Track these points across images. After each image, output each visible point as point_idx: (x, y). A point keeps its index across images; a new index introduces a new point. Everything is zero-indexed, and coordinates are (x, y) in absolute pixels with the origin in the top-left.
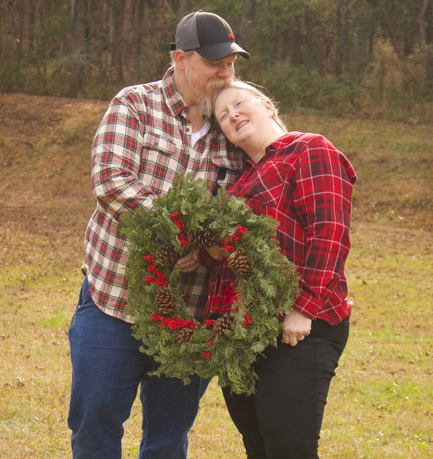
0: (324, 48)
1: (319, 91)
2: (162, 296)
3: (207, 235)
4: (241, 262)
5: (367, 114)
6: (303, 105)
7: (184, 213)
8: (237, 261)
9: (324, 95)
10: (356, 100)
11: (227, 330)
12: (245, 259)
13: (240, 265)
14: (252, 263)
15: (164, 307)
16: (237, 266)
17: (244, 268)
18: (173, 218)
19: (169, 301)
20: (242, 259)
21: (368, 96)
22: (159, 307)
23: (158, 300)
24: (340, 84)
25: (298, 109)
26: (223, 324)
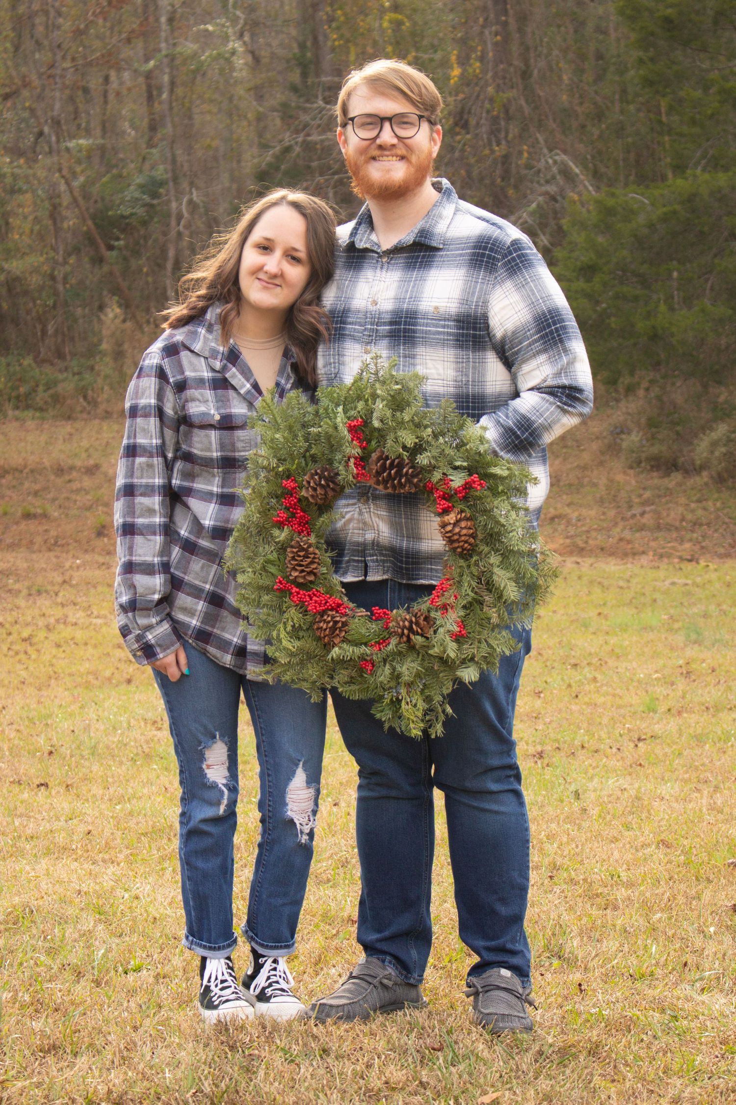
0: (39, 327)
1: (37, 386)
2: (302, 554)
3: (407, 471)
4: (464, 532)
5: (107, 412)
6: (17, 408)
7: (376, 424)
8: (457, 530)
9: (45, 391)
10: (90, 392)
11: (419, 637)
12: (470, 528)
13: (460, 536)
14: (480, 536)
15: (302, 571)
16: (456, 537)
17: (466, 542)
18: (352, 429)
19: (312, 562)
20: (465, 528)
21: (106, 388)
22: (294, 569)
23: (293, 558)
24: (65, 375)
25: (10, 413)
26: (414, 627)
